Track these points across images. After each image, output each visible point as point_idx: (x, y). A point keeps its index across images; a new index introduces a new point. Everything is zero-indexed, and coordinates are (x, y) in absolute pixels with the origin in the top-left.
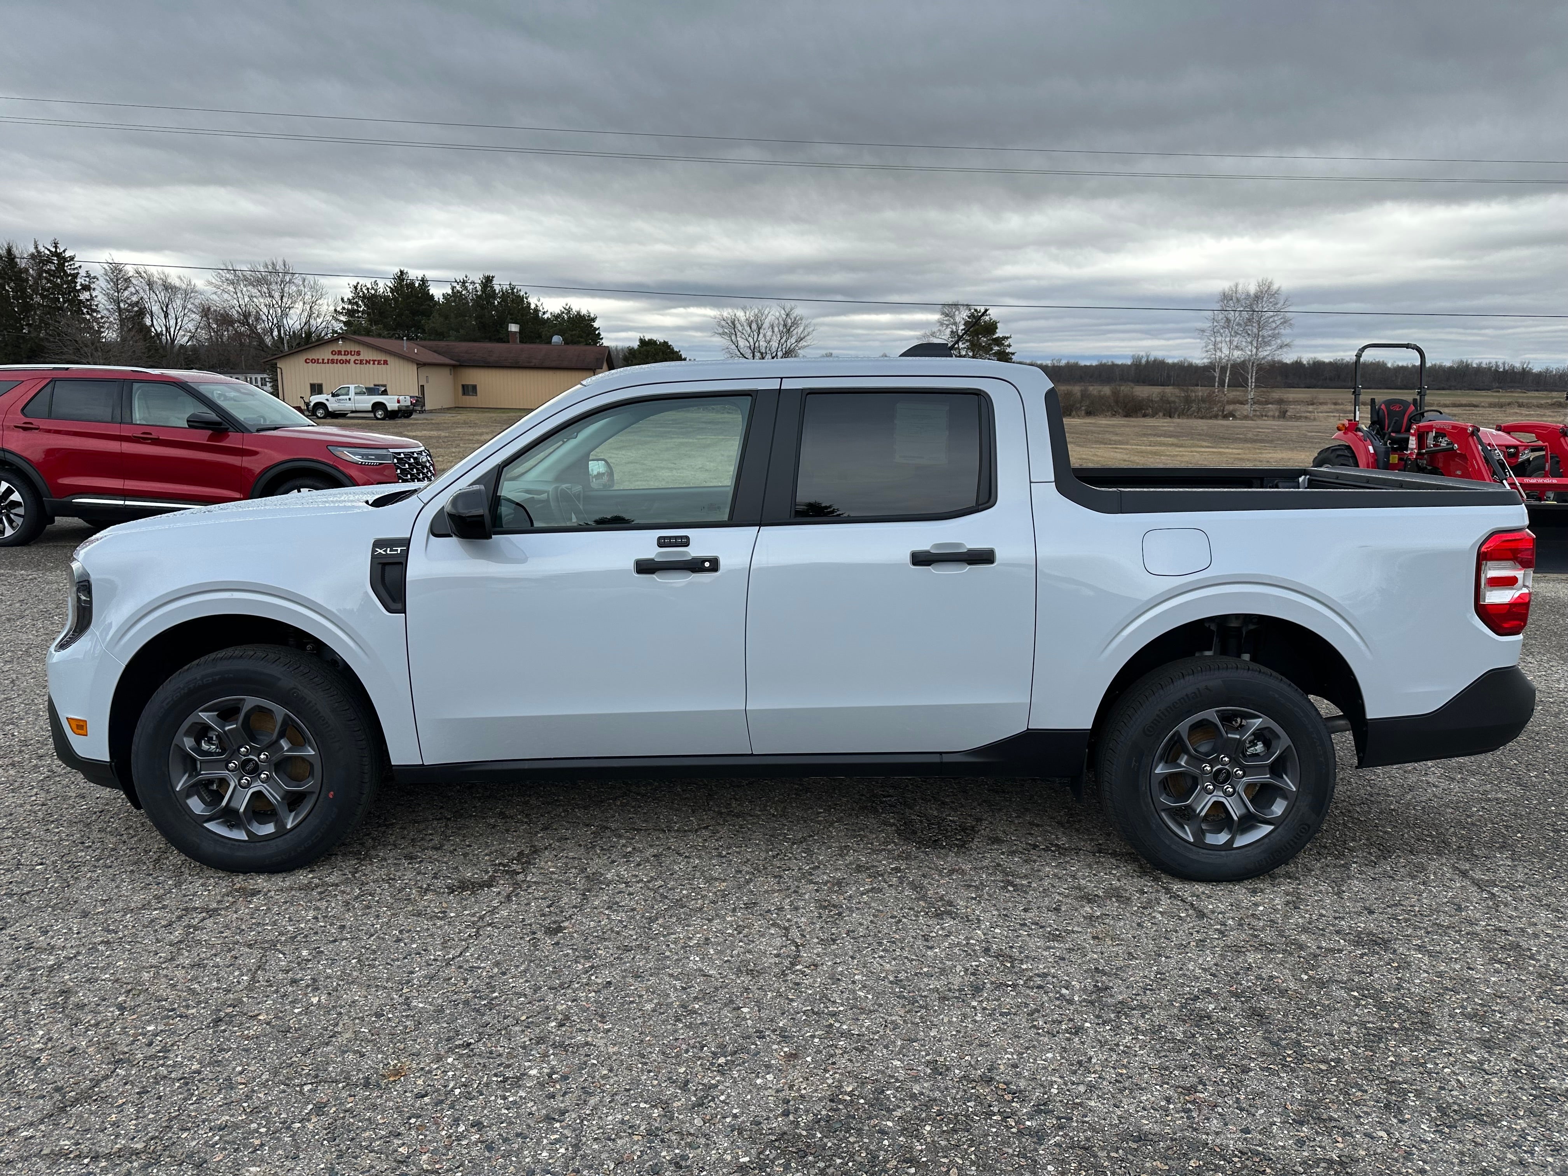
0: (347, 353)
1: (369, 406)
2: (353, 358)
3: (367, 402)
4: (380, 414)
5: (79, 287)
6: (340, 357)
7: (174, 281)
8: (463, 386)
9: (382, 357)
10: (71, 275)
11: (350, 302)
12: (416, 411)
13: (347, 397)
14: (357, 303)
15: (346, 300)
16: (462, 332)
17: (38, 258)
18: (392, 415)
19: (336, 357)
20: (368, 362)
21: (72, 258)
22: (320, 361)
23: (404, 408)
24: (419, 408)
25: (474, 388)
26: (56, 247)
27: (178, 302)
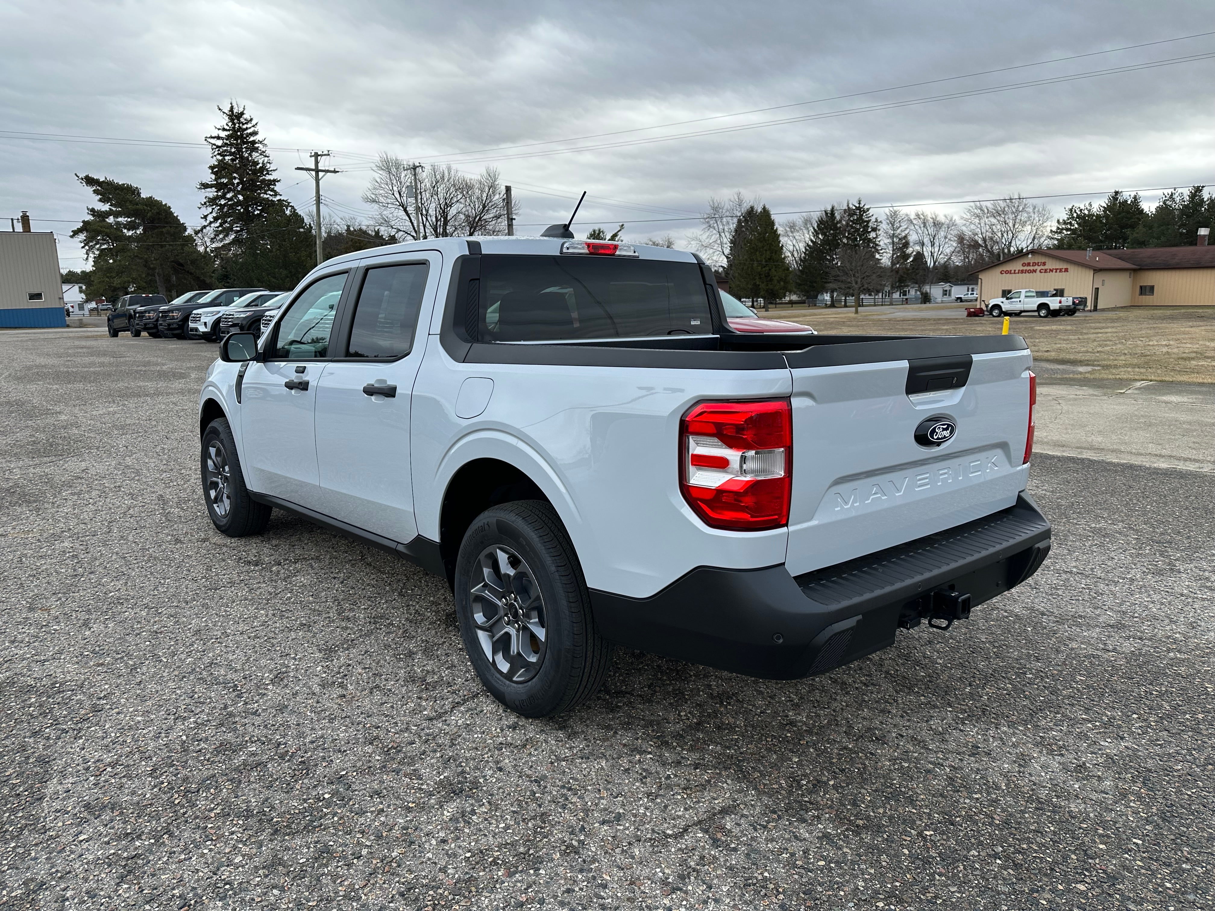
0: (1035, 264)
1: (1035, 307)
2: (1039, 268)
3: (1033, 303)
4: (1043, 313)
5: (870, 230)
6: (1028, 268)
7: (941, 218)
8: (1141, 287)
9: (1063, 266)
10: (866, 221)
11: (1065, 223)
12: (1079, 310)
13: (1018, 300)
14: (1070, 223)
15: (1061, 221)
16: (1163, 239)
17: (849, 212)
18: (1055, 313)
19: (1025, 268)
20: (1051, 270)
21: (868, 210)
22: (1013, 272)
23: (1065, 308)
24: (1082, 307)
25: (1152, 288)
26: (859, 203)
27: (942, 234)
